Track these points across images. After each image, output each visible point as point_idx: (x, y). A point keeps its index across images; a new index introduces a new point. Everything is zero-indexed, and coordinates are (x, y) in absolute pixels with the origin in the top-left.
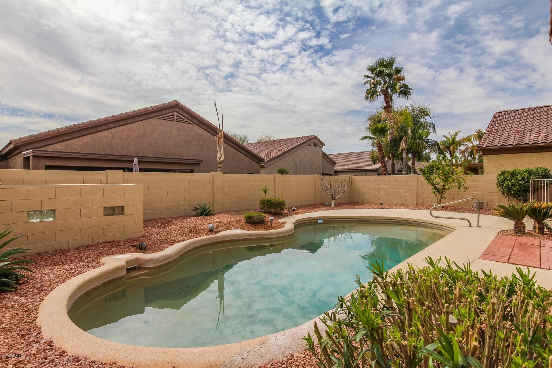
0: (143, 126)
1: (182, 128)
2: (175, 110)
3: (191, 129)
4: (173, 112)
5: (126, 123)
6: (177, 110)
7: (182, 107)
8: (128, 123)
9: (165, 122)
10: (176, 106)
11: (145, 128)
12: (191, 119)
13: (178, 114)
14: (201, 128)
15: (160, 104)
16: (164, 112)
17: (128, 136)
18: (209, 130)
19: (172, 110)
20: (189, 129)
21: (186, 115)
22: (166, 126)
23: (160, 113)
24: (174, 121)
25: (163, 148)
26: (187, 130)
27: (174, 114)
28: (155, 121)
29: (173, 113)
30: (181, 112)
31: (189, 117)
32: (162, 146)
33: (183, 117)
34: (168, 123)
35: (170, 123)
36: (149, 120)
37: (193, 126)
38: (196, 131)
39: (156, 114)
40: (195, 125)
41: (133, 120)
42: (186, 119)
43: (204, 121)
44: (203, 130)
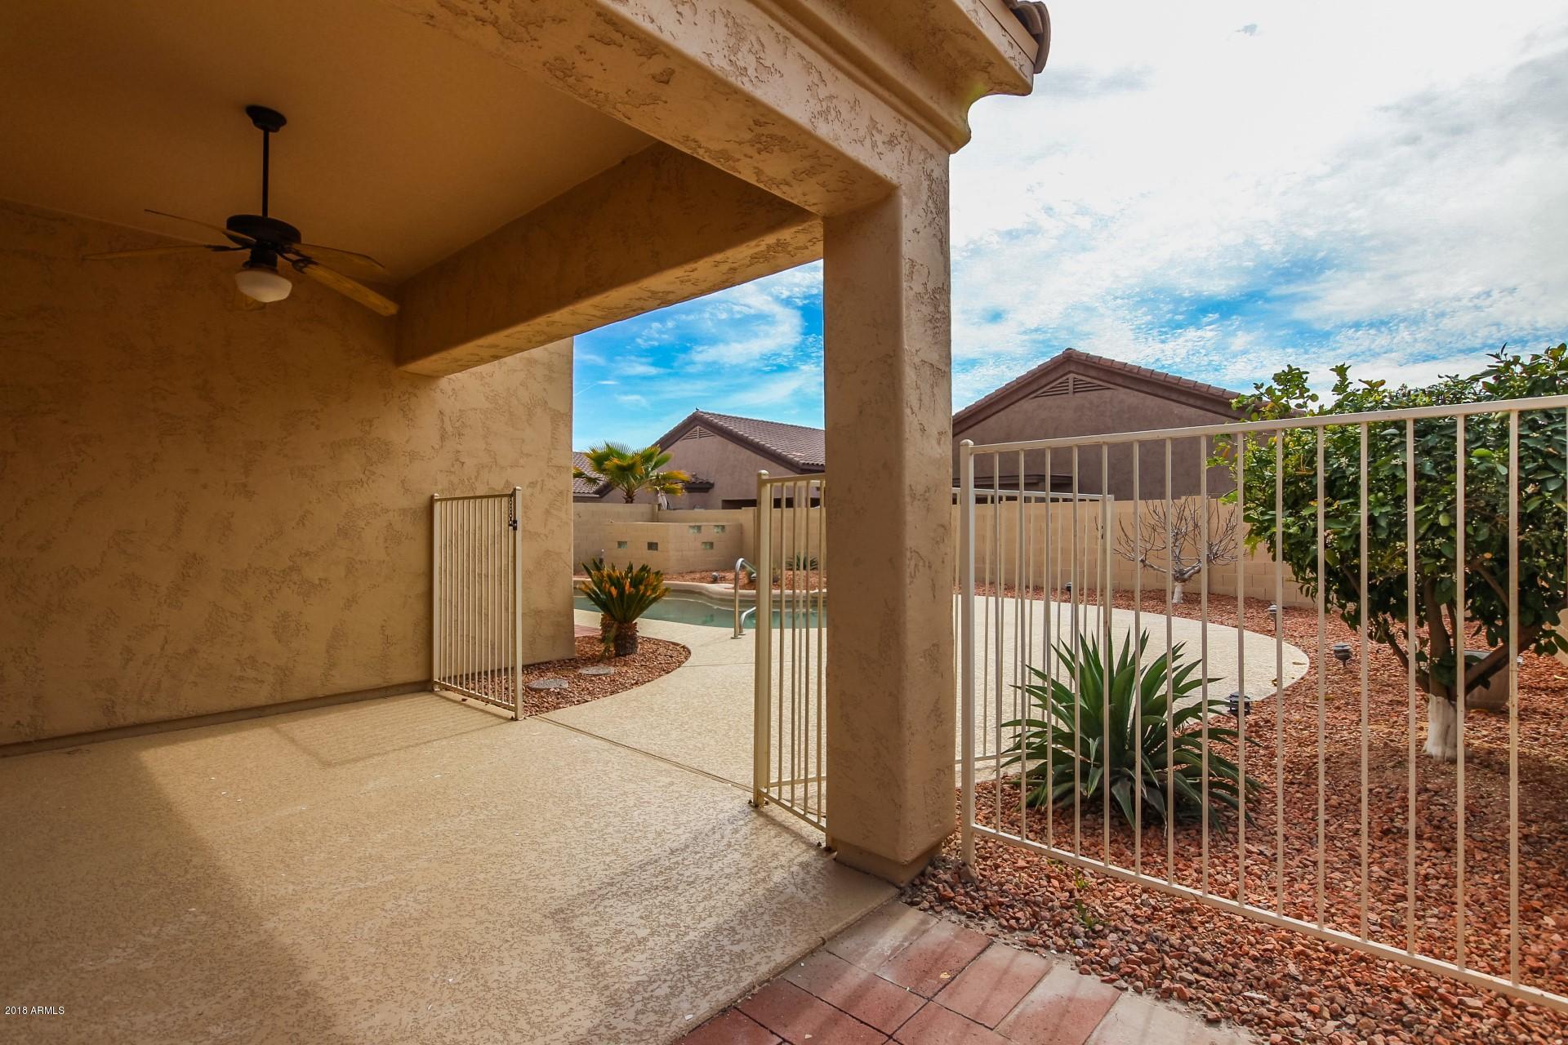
1: (1086, 403)
2: (1068, 369)
3: (1108, 400)
4: (1061, 377)
6: (1073, 368)
7: (1079, 359)
9: (1049, 400)
10: (1069, 360)
12: (1106, 378)
13: (1076, 376)
14: (1136, 393)
16: (1043, 381)
18: (1160, 392)
19: (1061, 372)
20: (1105, 402)
21: (1093, 373)
22: (1051, 408)
23: (1035, 387)
24: (1068, 393)
26: (1098, 406)
27: (1068, 379)
28: (1027, 405)
29: (1065, 378)
30: (1082, 369)
31: (1101, 375)
33: (1089, 380)
34: (1054, 399)
35: (1059, 400)
36: (1017, 404)
37: (1116, 392)
38: (1122, 401)
39: (1027, 390)
40: (1116, 387)
42: (1095, 381)
43: (1138, 373)
44: (1144, 395)
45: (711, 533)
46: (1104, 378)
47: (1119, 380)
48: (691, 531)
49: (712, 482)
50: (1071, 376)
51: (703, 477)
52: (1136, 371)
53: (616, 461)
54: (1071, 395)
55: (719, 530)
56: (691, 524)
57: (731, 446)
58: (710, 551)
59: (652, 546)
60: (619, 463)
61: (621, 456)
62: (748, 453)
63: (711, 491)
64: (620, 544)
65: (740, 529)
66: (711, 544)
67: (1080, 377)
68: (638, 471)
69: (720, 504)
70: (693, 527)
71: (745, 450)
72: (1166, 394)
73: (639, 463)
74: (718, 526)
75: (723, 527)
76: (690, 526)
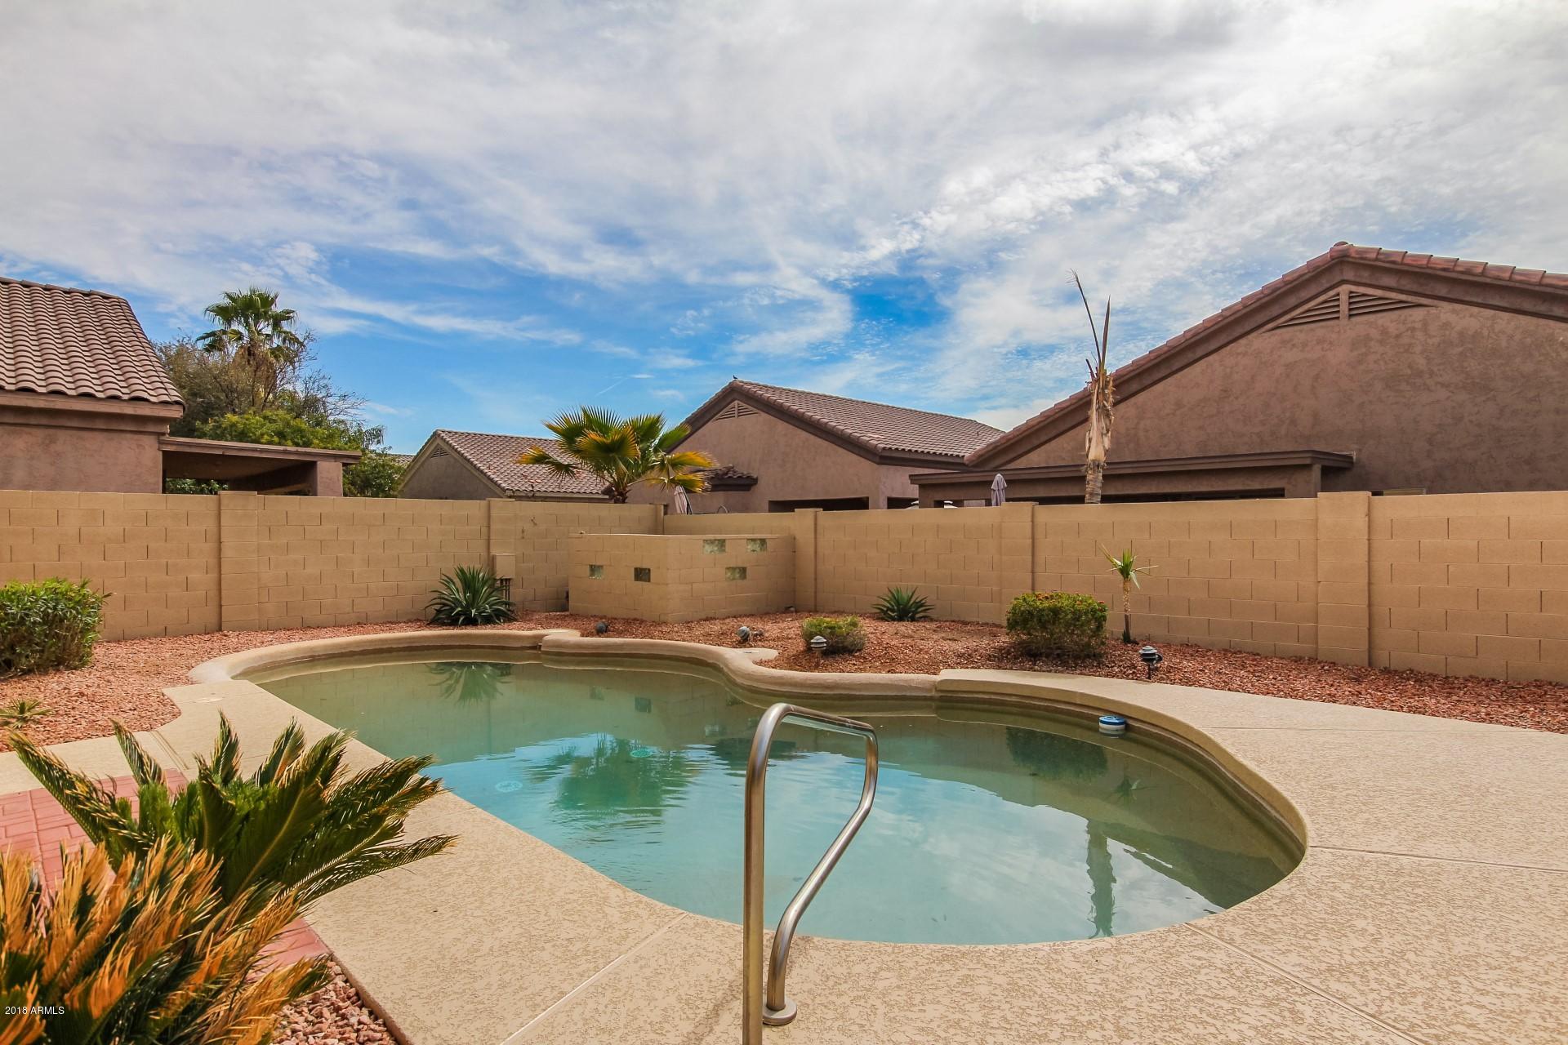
0: (1221, 365)
1: (1374, 333)
2: (1338, 279)
3: (1418, 325)
4: (1330, 289)
5: (1168, 371)
6: (1348, 275)
7: (1362, 258)
8: (1174, 369)
9: (1301, 331)
10: (1341, 262)
11: (1228, 370)
12: (1415, 288)
13: (1353, 288)
14: (1475, 310)
15: (1274, 278)
16: (1292, 301)
17: (1179, 405)
18: (1527, 305)
19: (1325, 283)
20: (1413, 329)
21: (1388, 280)
22: (1305, 345)
23: (1275, 310)
24: (1338, 318)
25: (1293, 422)
26: (1398, 337)
27: (1338, 295)
28: (1261, 342)
29: (1332, 293)
30: (1365, 275)
31: (1406, 283)
32: (1288, 414)
33: (1379, 293)
34: (1312, 330)
35: (1321, 331)
36: (1243, 341)
37: (1433, 311)
38: (1446, 325)
39: (1260, 318)
40: (1436, 302)
41: (1191, 356)
42: (1393, 295)
43: (1483, 274)
44: (1492, 312)
45: (742, 552)
46: (1408, 287)
47: (1442, 290)
48: (708, 548)
49: (755, 476)
50: (1344, 290)
51: (743, 470)
52: (1480, 270)
53: (593, 436)
54: (1344, 321)
55: (757, 547)
56: (711, 537)
57: (782, 427)
58: (740, 582)
59: (642, 574)
60: (597, 438)
61: (603, 428)
62: (804, 435)
63: (754, 489)
64: (594, 569)
65: (791, 544)
66: (743, 571)
67: (1362, 290)
68: (632, 452)
69: (766, 506)
70: (712, 542)
71: (799, 431)
72: (1542, 308)
73: (631, 439)
74: (753, 540)
75: (763, 541)
76: (705, 541)
